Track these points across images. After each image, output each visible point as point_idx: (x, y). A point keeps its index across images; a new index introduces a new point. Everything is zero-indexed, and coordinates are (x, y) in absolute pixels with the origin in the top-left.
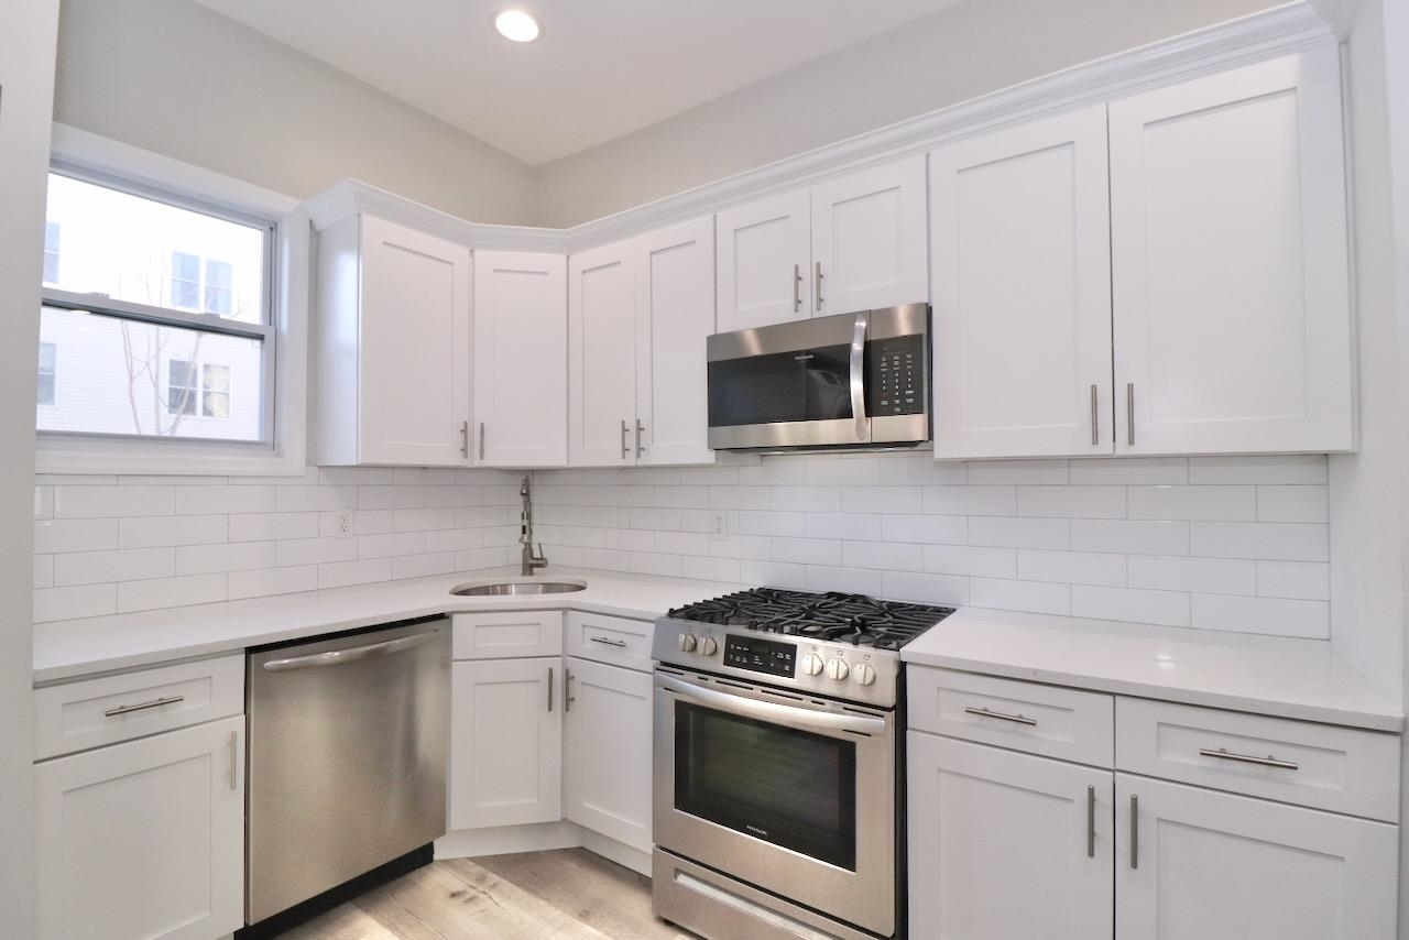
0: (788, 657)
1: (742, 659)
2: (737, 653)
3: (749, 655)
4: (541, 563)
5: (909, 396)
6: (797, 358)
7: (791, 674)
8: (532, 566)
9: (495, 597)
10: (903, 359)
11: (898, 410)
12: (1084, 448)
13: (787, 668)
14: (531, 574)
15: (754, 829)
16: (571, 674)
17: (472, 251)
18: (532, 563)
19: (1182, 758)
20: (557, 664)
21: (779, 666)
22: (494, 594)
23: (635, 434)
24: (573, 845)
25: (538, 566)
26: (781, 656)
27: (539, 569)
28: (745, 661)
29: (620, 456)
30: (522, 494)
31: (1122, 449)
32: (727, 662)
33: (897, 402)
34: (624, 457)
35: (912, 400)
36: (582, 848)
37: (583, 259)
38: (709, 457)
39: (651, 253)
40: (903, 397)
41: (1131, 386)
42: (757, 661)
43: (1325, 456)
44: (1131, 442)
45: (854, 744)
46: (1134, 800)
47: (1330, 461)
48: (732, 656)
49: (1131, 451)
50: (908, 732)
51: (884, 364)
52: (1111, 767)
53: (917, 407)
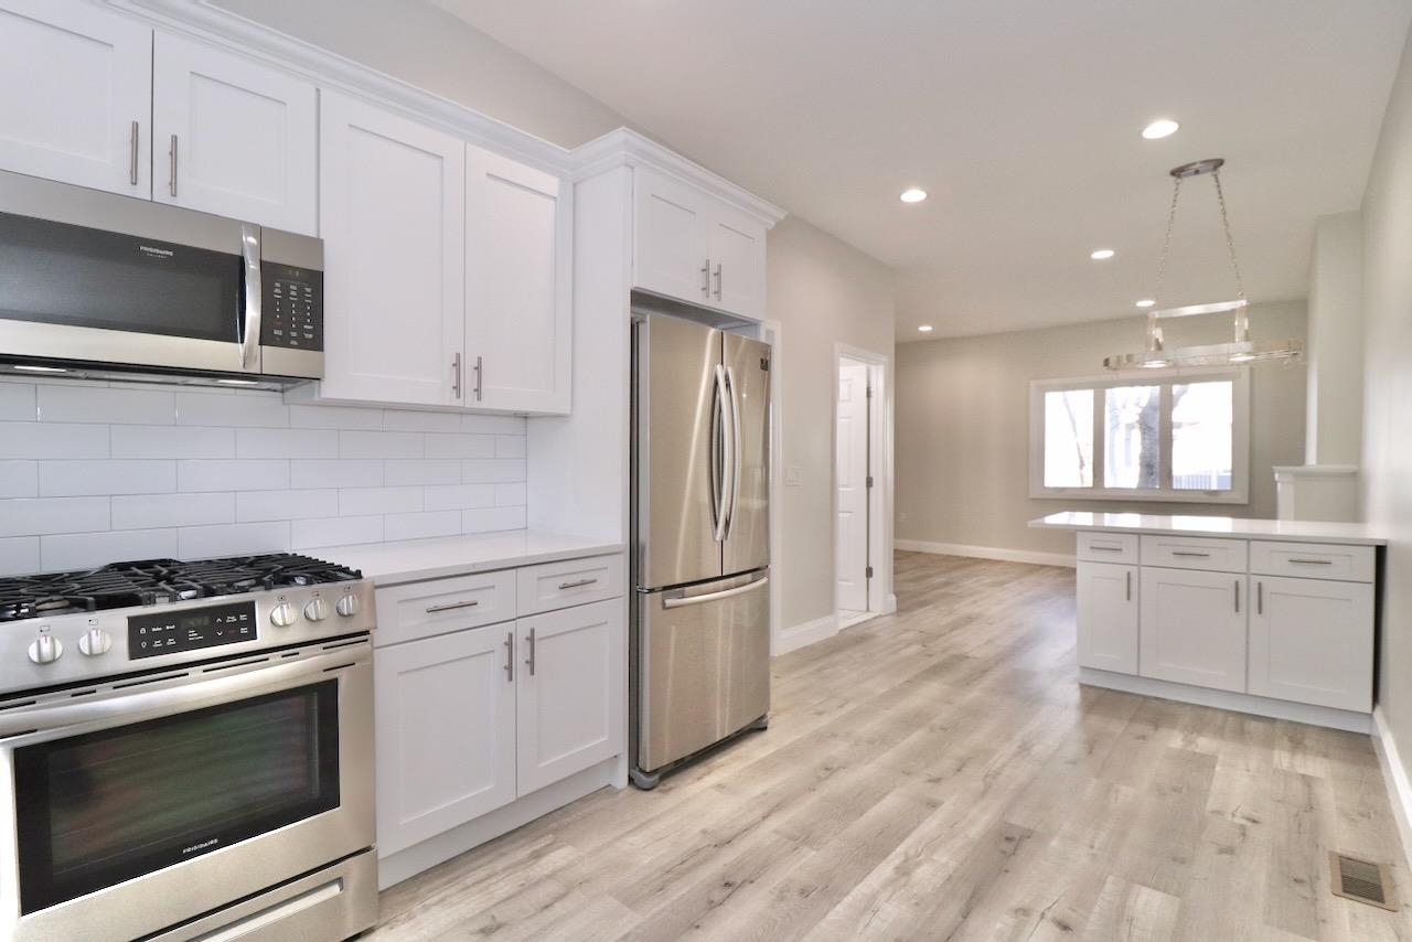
0: (243, 617)
1: (164, 642)
2: (152, 638)
5: (309, 331)
6: (145, 248)
7: (251, 636)
10: (301, 291)
11: (294, 343)
12: (449, 399)
13: (244, 630)
15: (196, 847)
19: (551, 597)
21: (232, 632)
26: (231, 619)
28: (170, 642)
31: (470, 401)
32: (133, 656)
33: (294, 334)
35: (311, 336)
40: (301, 331)
41: (480, 359)
42: (193, 635)
43: (525, 417)
44: (479, 399)
45: (336, 679)
46: (533, 631)
47: (529, 421)
48: (144, 645)
49: (476, 405)
50: (376, 651)
51: (277, 291)
52: (514, 617)
53: (317, 344)
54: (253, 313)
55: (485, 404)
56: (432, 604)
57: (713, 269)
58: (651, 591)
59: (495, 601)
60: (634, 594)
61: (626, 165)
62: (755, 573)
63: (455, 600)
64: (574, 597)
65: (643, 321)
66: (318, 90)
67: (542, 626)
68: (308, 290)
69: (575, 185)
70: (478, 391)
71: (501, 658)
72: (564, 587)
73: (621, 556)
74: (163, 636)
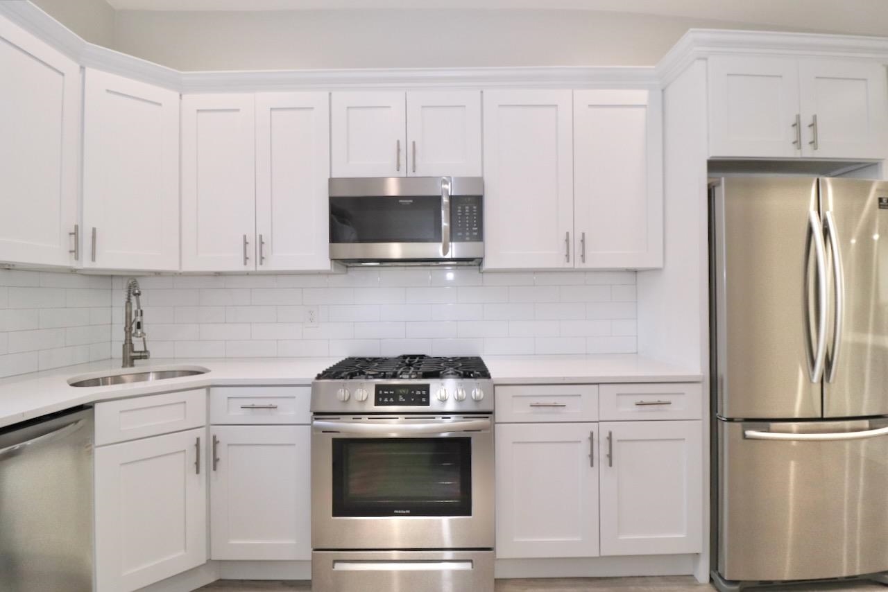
0: (424, 392)
1: (389, 399)
2: (384, 396)
3: (395, 396)
4: (144, 355)
5: (475, 231)
6: (401, 201)
7: (427, 404)
8: (133, 358)
9: (105, 387)
10: (471, 209)
11: (468, 239)
13: (424, 400)
14: (132, 365)
15: (400, 512)
16: (217, 440)
17: (82, 68)
18: (131, 357)
19: (628, 409)
20: (201, 433)
21: (419, 399)
22: (104, 384)
23: (257, 246)
24: (211, 580)
25: (141, 358)
26: (418, 393)
27: (143, 361)
28: (392, 400)
29: (243, 262)
31: (579, 265)
32: (377, 403)
33: (468, 234)
34: (245, 264)
35: (477, 233)
36: (220, 580)
37: (195, 100)
38: (326, 265)
39: (271, 109)
40: (471, 231)
41: (583, 234)
42: (401, 398)
43: (636, 272)
44: (584, 261)
45: (470, 438)
46: (610, 434)
47: (639, 275)
48: (381, 399)
49: (583, 266)
50: (496, 425)
51: (459, 211)
52: (597, 420)
53: (480, 237)
54: (445, 224)
55: (589, 265)
56: (535, 401)
57: (806, 121)
58: (730, 420)
59: (581, 405)
60: (714, 421)
61: (699, 59)
62: (872, 420)
63: (551, 401)
64: (649, 413)
65: (719, 184)
66: (482, 92)
67: (619, 431)
68: (475, 207)
69: (663, 91)
70: (583, 256)
71: (584, 448)
72: (642, 404)
73: (699, 386)
74: (389, 396)
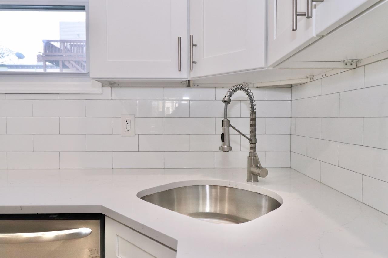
8: (252, 174)
18: (251, 171)
30: (225, 102)
